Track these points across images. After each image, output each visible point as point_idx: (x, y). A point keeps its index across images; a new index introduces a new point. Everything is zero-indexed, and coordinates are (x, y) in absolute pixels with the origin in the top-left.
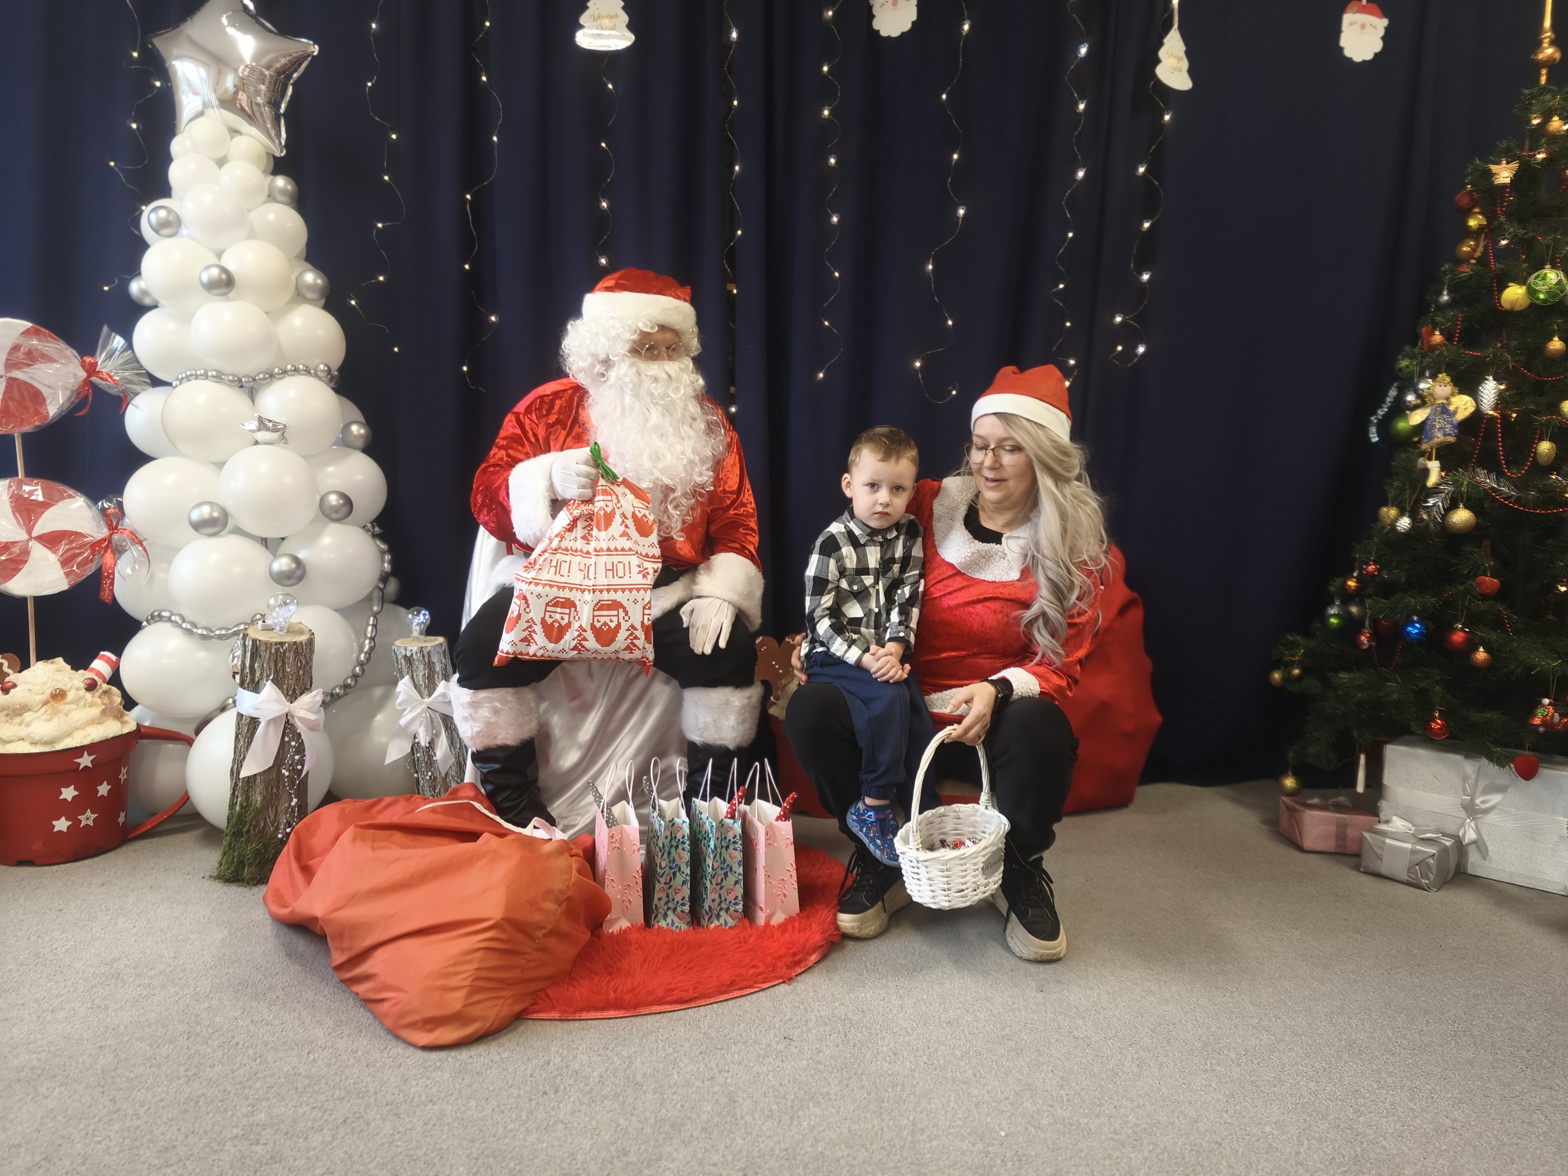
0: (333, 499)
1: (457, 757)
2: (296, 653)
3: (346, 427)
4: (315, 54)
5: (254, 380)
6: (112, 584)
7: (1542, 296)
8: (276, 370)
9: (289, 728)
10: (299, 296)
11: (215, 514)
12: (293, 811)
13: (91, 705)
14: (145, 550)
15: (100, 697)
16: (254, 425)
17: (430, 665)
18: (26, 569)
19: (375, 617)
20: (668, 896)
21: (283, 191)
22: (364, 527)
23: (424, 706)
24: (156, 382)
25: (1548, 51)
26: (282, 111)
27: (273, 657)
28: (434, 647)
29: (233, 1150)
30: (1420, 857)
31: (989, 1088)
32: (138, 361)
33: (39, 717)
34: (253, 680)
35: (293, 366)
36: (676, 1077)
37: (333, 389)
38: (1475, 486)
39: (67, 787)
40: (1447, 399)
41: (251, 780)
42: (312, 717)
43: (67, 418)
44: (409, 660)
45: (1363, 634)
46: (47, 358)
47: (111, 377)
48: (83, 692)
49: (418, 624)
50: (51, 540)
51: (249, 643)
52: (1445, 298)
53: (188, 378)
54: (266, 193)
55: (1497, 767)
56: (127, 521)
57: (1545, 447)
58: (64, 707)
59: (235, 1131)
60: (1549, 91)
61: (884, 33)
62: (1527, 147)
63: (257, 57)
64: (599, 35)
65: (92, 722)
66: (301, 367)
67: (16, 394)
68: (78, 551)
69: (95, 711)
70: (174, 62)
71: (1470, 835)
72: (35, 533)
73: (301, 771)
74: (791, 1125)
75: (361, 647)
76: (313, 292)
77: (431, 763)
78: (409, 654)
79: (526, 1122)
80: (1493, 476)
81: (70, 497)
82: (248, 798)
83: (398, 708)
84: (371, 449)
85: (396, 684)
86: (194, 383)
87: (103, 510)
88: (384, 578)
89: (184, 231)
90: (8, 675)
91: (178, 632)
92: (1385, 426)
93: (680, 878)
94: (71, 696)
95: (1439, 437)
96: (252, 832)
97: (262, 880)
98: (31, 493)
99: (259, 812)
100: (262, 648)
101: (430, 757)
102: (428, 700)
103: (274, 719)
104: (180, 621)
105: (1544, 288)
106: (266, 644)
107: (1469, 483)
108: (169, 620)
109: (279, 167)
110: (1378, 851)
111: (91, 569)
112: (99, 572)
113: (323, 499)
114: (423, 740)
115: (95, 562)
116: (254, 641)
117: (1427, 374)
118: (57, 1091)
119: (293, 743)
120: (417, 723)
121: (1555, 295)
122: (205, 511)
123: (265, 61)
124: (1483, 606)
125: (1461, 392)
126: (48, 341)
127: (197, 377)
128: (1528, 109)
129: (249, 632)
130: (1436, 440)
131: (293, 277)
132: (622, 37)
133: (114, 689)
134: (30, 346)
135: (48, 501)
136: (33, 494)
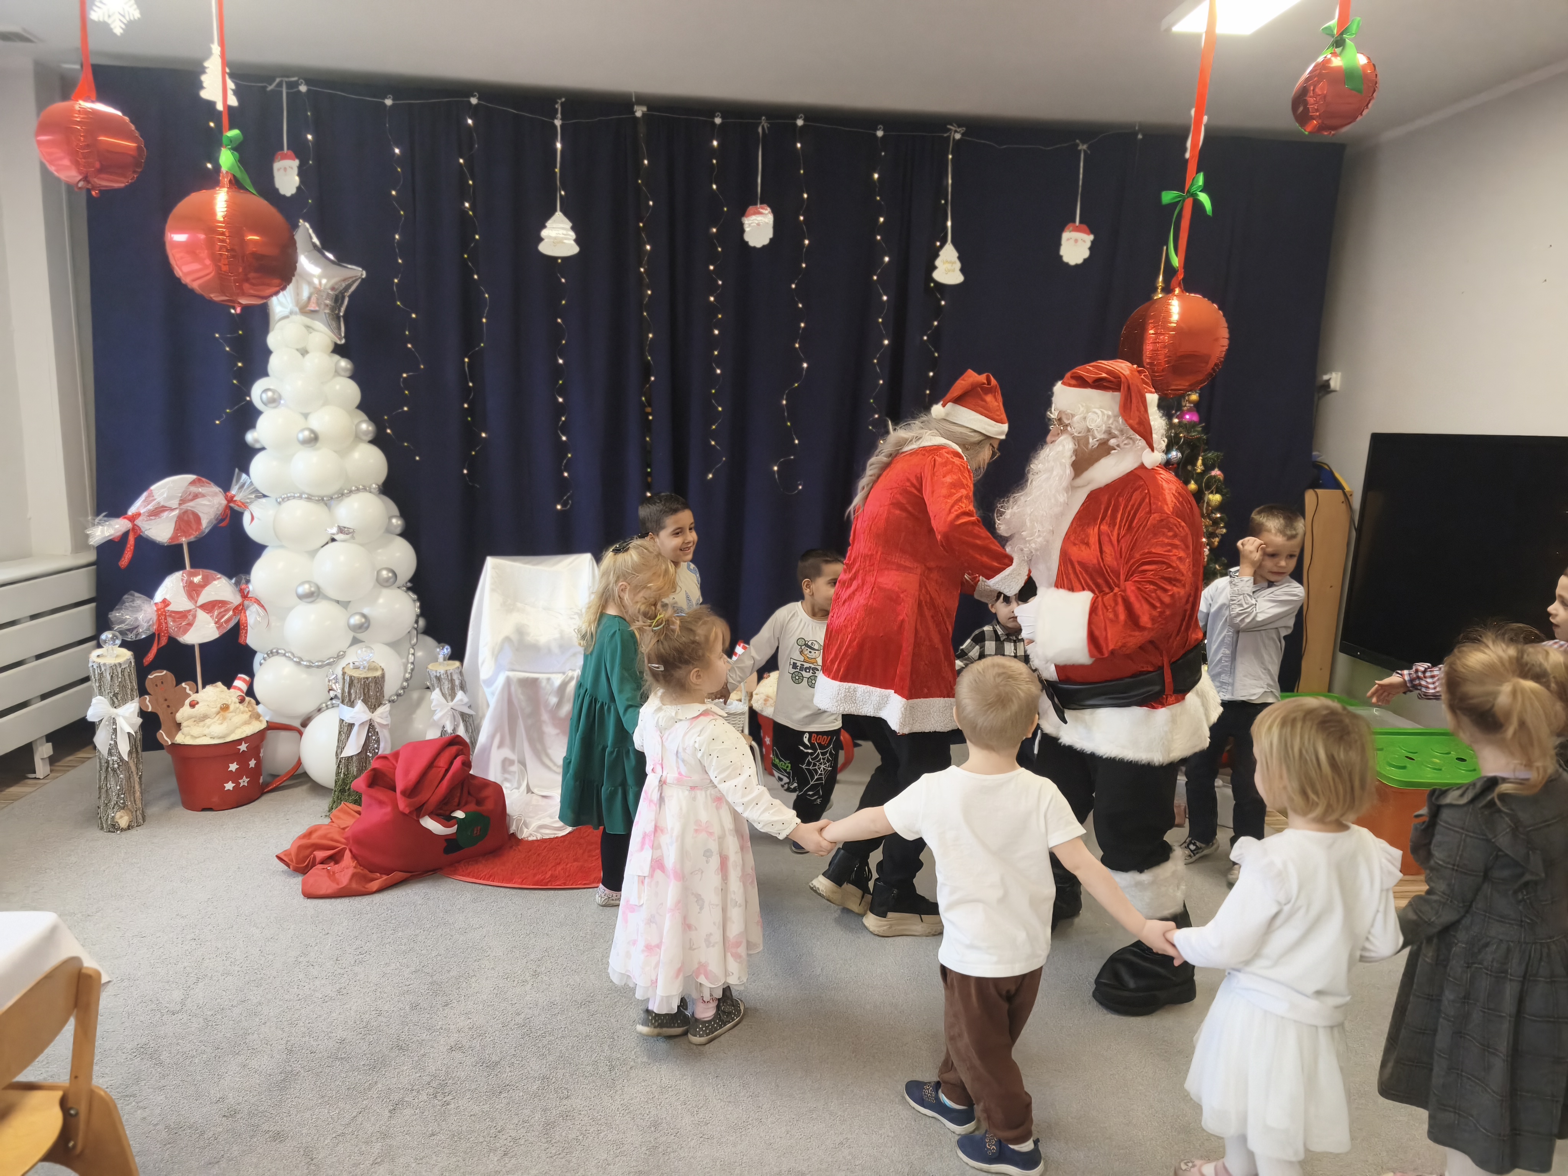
0: (385, 573)
2: (376, 683)
3: (389, 519)
4: (364, 276)
5: (332, 498)
6: (246, 633)
9: (371, 727)
10: (358, 437)
11: (313, 589)
13: (243, 713)
14: (265, 609)
15: (246, 706)
16: (334, 530)
17: (452, 681)
18: (195, 627)
19: (414, 646)
21: (345, 370)
22: (404, 587)
23: (449, 708)
24: (265, 497)
26: (341, 314)
27: (362, 686)
28: (453, 668)
32: (252, 486)
33: (214, 722)
34: (350, 700)
35: (356, 487)
39: (233, 763)
41: (349, 759)
42: (385, 721)
44: (438, 679)
46: (203, 496)
47: (238, 499)
48: (238, 705)
49: (443, 653)
50: (208, 607)
51: (347, 679)
53: (288, 498)
54: (334, 370)
56: (252, 591)
58: (228, 715)
61: (751, 244)
66: (361, 487)
68: (225, 613)
69: (246, 716)
72: (198, 604)
73: (377, 753)
75: (406, 668)
76: (367, 435)
78: (438, 675)
81: (218, 578)
82: (347, 769)
83: (433, 709)
86: (293, 502)
88: (417, 619)
89: (282, 402)
90: (190, 695)
91: (290, 663)
94: (232, 708)
98: (194, 579)
99: (356, 777)
100: (356, 682)
102: (451, 703)
103: (363, 722)
104: (292, 657)
106: (357, 678)
108: (284, 655)
109: (340, 351)
111: (232, 624)
112: (237, 625)
113: (379, 572)
114: (449, 728)
115: (235, 619)
116: (351, 677)
119: (374, 738)
120: (445, 718)
122: (306, 588)
123: (328, 284)
126: (204, 485)
127: (294, 497)
129: (346, 670)
131: (354, 427)
133: (253, 701)
134: (194, 489)
135: (206, 583)
136: (197, 579)
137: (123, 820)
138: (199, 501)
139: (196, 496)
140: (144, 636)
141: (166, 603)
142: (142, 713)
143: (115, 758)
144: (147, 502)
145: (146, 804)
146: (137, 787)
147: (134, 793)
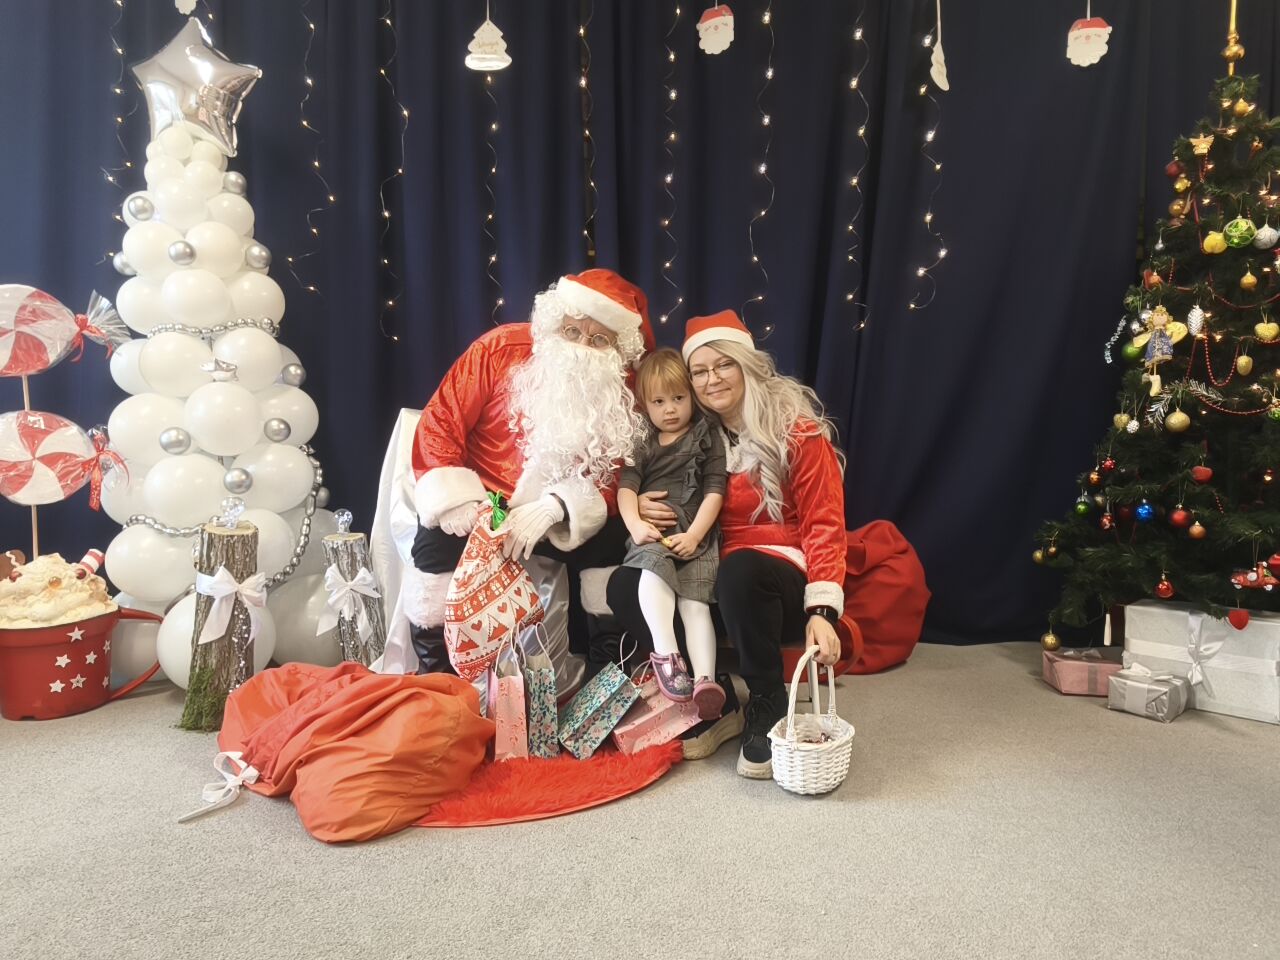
0: (275, 424)
1: (375, 629)
2: (244, 544)
3: (286, 368)
4: (260, 76)
5: (212, 331)
6: (99, 494)
7: (1236, 241)
8: (230, 324)
9: (237, 603)
10: (248, 265)
11: (181, 437)
12: (241, 671)
13: (80, 591)
14: (125, 467)
15: (88, 584)
16: (212, 366)
17: (352, 555)
18: (31, 482)
19: (309, 517)
20: (540, 732)
21: (235, 184)
22: (301, 448)
23: (348, 588)
24: (135, 335)
25: (1234, 49)
26: (234, 121)
27: (225, 547)
28: (356, 541)
29: (184, 926)
30: (1156, 695)
31: (796, 872)
32: (119, 318)
33: (39, 600)
34: (209, 565)
35: (243, 320)
36: (542, 867)
37: (276, 338)
38: (1188, 394)
39: (62, 655)
40: (1164, 325)
41: (208, 646)
42: (257, 595)
43: (64, 364)
44: (335, 551)
45: (1103, 516)
46: (47, 316)
47: (98, 330)
48: (75, 580)
49: (343, 523)
50: (50, 460)
51: (206, 536)
52: (1160, 246)
53: (159, 331)
54: (222, 185)
55: (1214, 619)
56: (111, 445)
57: (1243, 361)
58: (59, 591)
59: (187, 912)
60: (1237, 80)
61: (708, 52)
62: (1221, 125)
63: (213, 81)
64: (484, 58)
65: (82, 604)
66: (249, 321)
67: (22, 343)
68: (72, 469)
69: (85, 595)
70: (148, 85)
71: (1196, 677)
72: (38, 455)
73: (247, 639)
74: (634, 900)
75: (298, 542)
76: (259, 262)
77: (354, 634)
78: (335, 547)
79: (420, 902)
80: (1203, 385)
81: (66, 425)
82: (205, 661)
83: (327, 589)
84: (304, 386)
85: (324, 572)
86: (164, 334)
87: (92, 436)
88: (316, 488)
89: (156, 216)
90: (14, 567)
91: (152, 530)
92: (1117, 350)
93: (549, 717)
94: (65, 583)
95: (1158, 356)
96: (208, 688)
97: (216, 727)
98: (35, 423)
99: (215, 672)
100: (216, 540)
101: (353, 629)
102: (350, 583)
103: (227, 596)
104: (152, 523)
105: (1237, 234)
106: (219, 536)
107: (1183, 392)
108: (144, 522)
109: (232, 165)
110: (1122, 691)
111: (83, 483)
112: (89, 485)
113: (266, 425)
114: (348, 617)
115: (86, 478)
116: (210, 534)
117: (1148, 306)
118: (45, 885)
119: (241, 616)
120: (343, 601)
121: (1247, 239)
122: (173, 435)
123: (220, 82)
124: (1198, 489)
125: (1175, 320)
126: (48, 302)
127: (166, 330)
128: (1220, 95)
129: (206, 527)
130: (1156, 359)
131: (243, 251)
132: (502, 60)
133: (101, 579)
134: (35, 306)
135: (50, 429)
136: (38, 424)
138: (41, 323)
139: (37, 315)
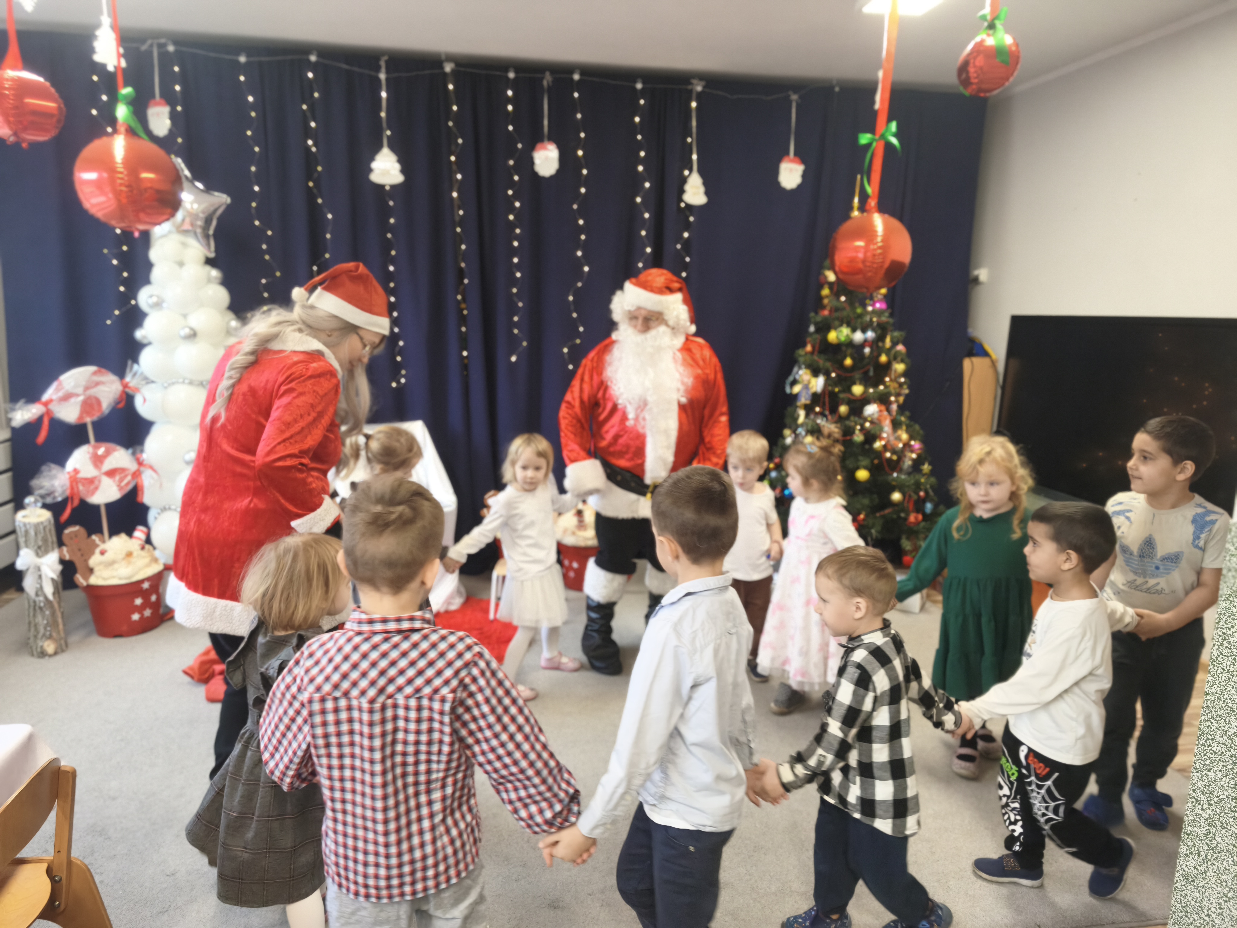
4: (229, 202)
6: (141, 492)
13: (143, 558)
14: (154, 470)
15: (147, 553)
18: (100, 490)
21: (216, 278)
24: (153, 383)
32: (142, 374)
33: (121, 566)
39: (137, 597)
40: (808, 380)
46: (104, 383)
47: (131, 385)
48: (137, 550)
50: (111, 473)
52: (812, 329)
53: (173, 384)
54: (207, 280)
56: (146, 459)
57: (843, 408)
58: (133, 560)
61: (540, 174)
67: (88, 401)
68: (124, 477)
69: (147, 560)
72: (102, 471)
81: (117, 449)
89: (165, 305)
90: (99, 545)
92: (791, 388)
94: (135, 554)
98: (98, 451)
105: (843, 335)
109: (211, 263)
111: (132, 484)
112: (135, 487)
115: (134, 482)
121: (848, 338)
123: (200, 208)
126: (104, 375)
127: (178, 383)
130: (804, 400)
131: (225, 324)
133: (151, 547)
134: (96, 378)
135: (107, 453)
136: (101, 451)
137: (50, 647)
138: (101, 388)
139: (97, 384)
140: (59, 499)
141: (76, 471)
142: (62, 561)
143: (41, 598)
144: (58, 390)
145: (67, 633)
146: (60, 620)
147: (58, 625)
